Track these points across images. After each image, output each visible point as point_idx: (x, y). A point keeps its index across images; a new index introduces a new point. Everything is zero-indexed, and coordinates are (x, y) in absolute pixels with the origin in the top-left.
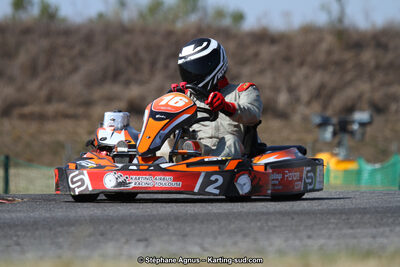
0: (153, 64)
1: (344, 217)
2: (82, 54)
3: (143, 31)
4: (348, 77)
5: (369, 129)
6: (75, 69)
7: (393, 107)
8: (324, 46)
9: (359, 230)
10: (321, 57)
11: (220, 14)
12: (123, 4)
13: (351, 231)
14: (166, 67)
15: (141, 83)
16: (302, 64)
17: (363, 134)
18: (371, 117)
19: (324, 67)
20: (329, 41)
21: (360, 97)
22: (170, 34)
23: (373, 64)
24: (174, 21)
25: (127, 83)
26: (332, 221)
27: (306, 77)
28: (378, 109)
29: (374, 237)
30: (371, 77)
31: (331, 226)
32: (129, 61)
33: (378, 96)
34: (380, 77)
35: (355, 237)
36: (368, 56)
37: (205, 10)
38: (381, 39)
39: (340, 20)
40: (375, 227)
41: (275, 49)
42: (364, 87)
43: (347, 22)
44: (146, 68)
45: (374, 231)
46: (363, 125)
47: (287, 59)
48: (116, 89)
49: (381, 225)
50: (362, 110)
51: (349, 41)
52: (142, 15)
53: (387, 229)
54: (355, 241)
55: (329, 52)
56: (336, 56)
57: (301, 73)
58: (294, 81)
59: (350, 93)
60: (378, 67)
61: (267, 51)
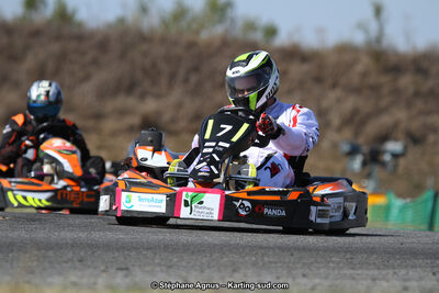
0: (172, 77)
1: (348, 256)
2: (95, 62)
3: (163, 40)
4: (384, 103)
5: (402, 161)
6: (87, 78)
7: (431, 138)
8: (359, 68)
9: (359, 272)
10: (355, 80)
11: (250, 26)
12: (144, 10)
13: (352, 271)
14: (186, 80)
15: (158, 96)
16: (334, 86)
17: (396, 166)
18: (406, 148)
19: (357, 90)
20: (365, 63)
21: (396, 125)
22: (191, 45)
23: (411, 90)
24: (198, 32)
25: (143, 96)
26: (334, 259)
27: (339, 100)
28: (415, 139)
29: (374, 280)
30: (409, 105)
31: (331, 265)
32: (145, 72)
33: (415, 125)
34: (419, 105)
35: (354, 279)
36: (406, 81)
37: (233, 21)
38: (420, 64)
39: (379, 39)
40: (379, 269)
41: (306, 67)
42: (400, 115)
43: (385, 43)
44: (164, 81)
45: (376, 272)
46: (395, 156)
47: (318, 80)
48: (129, 101)
49: (386, 267)
50: (396, 140)
51: (387, 63)
52: (165, 23)
53: (391, 272)
54: (354, 282)
55: (364, 75)
56: (373, 79)
57: (332, 95)
58: (325, 104)
59: (386, 120)
60: (417, 94)
61: (297, 70)
